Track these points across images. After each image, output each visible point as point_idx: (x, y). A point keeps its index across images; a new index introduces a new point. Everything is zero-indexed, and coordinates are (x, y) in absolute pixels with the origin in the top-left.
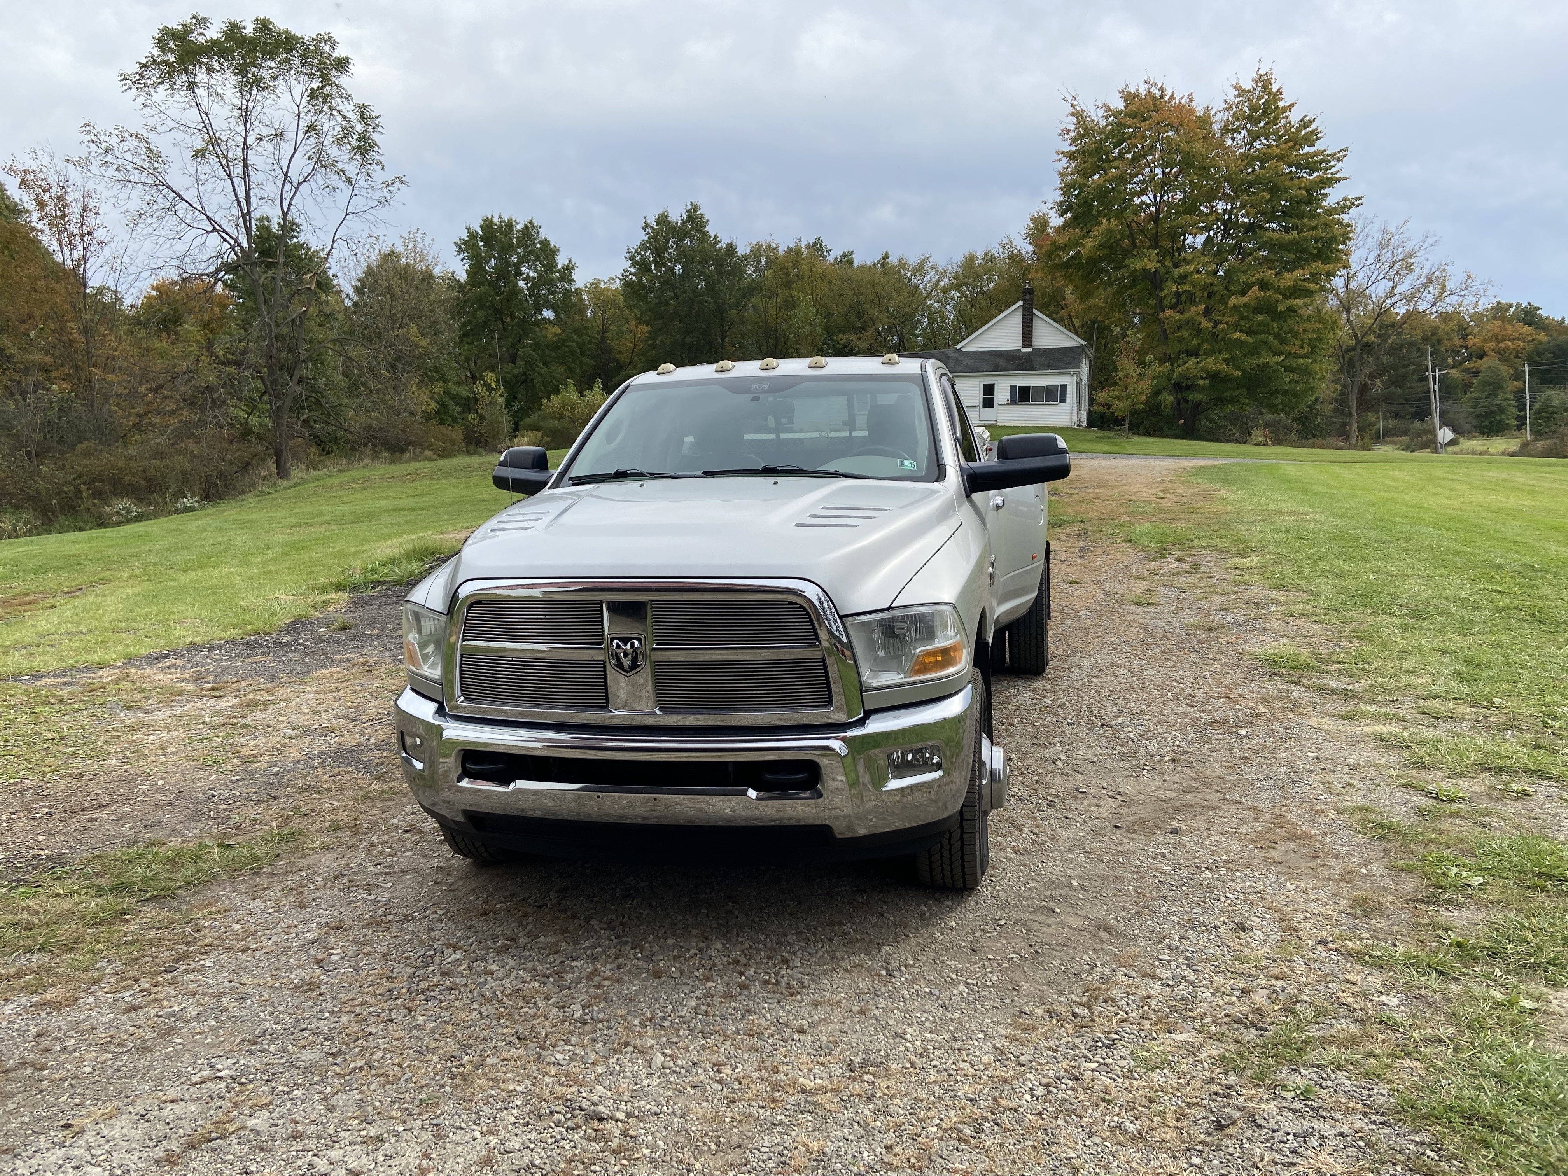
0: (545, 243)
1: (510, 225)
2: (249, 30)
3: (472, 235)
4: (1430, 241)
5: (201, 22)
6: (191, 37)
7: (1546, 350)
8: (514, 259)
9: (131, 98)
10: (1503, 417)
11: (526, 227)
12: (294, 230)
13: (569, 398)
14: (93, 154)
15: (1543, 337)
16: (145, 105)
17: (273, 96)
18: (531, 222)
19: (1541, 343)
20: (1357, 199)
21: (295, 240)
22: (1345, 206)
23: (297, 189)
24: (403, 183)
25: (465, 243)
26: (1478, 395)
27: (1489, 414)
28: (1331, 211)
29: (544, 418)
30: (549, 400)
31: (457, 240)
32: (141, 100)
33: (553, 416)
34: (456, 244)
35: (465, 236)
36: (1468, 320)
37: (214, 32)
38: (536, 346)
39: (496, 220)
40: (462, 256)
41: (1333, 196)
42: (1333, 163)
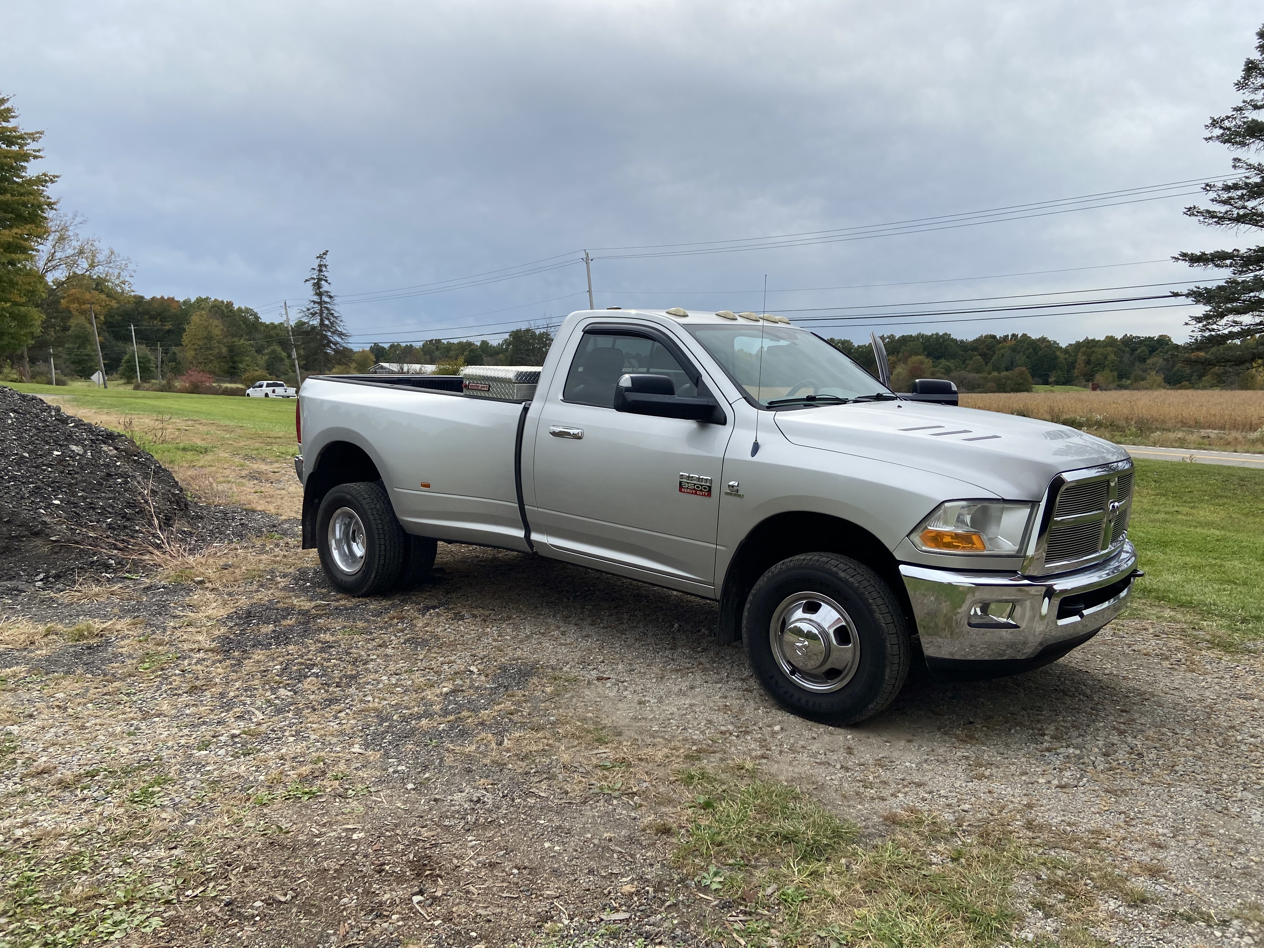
4: (79, 219)
7: (117, 314)
10: (93, 364)
15: (114, 304)
19: (112, 308)
20: (54, 177)
22: (42, 180)
26: (71, 346)
27: (79, 362)
28: (30, 182)
36: (52, 284)
41: (32, 170)
42: (29, 141)
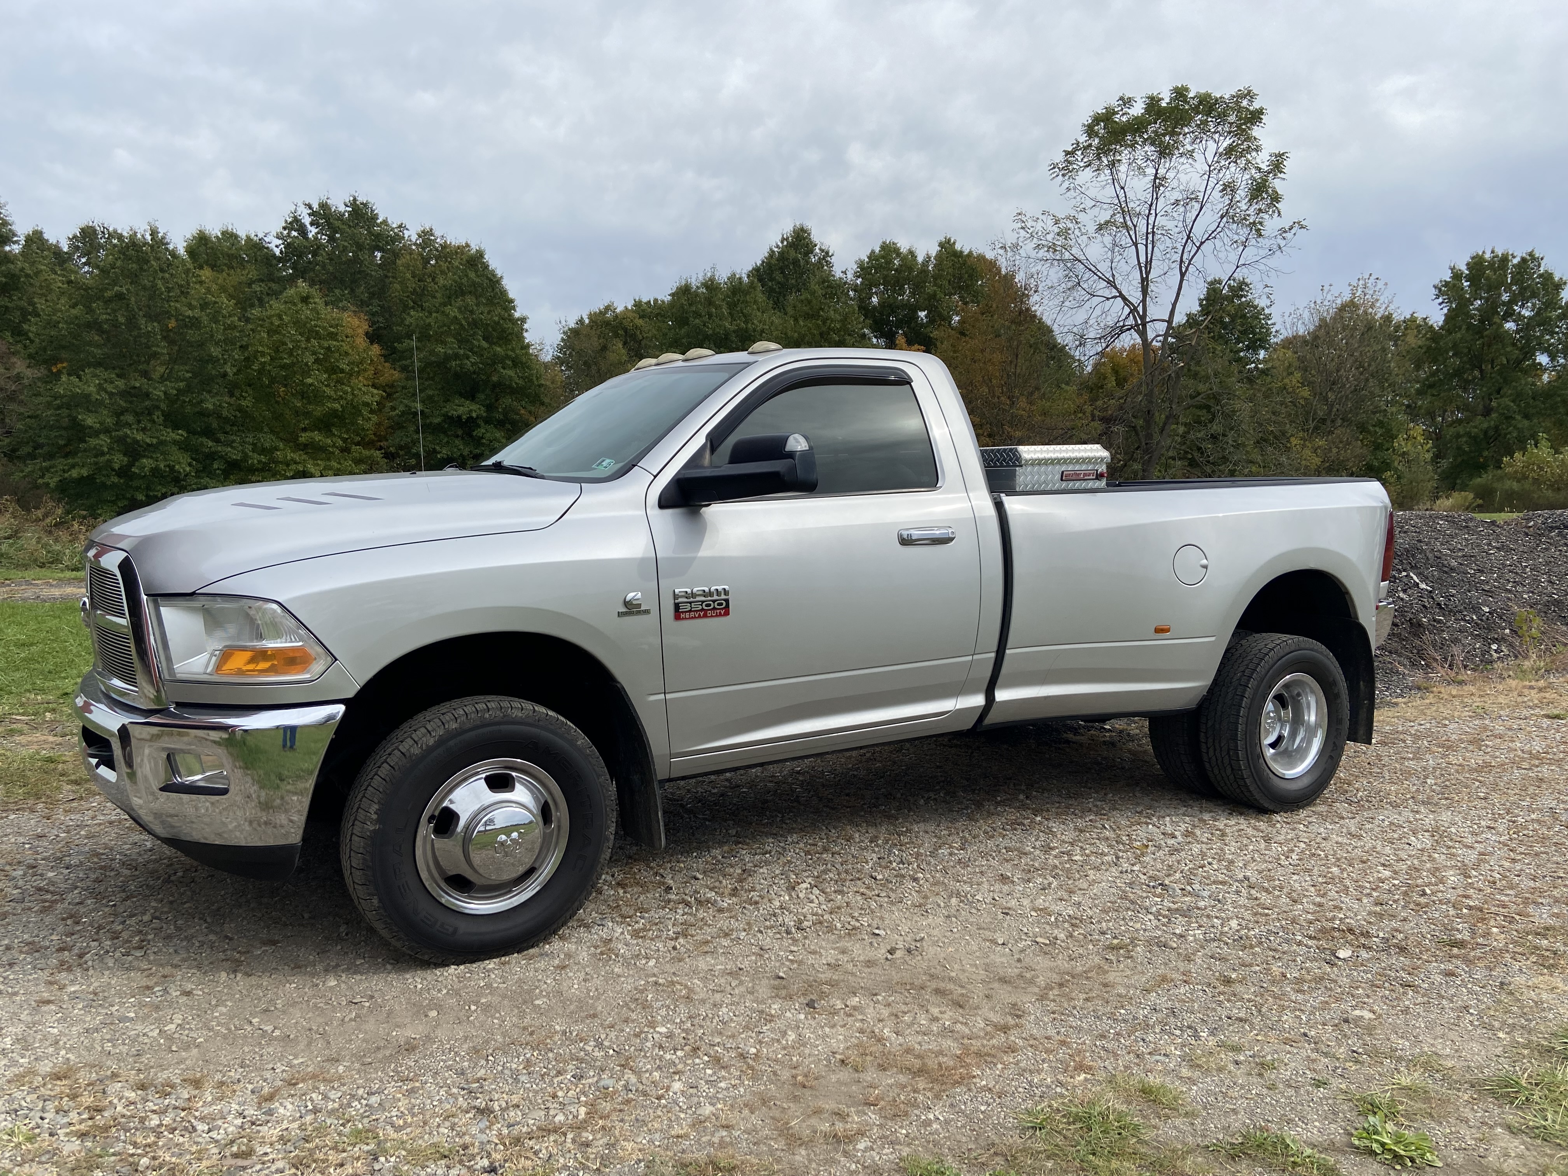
0: (1547, 277)
1: (1505, 259)
2: (1165, 101)
3: (1457, 276)
5: (1126, 102)
6: (1117, 118)
8: (1505, 297)
9: (1059, 184)
11: (1524, 260)
12: (1242, 290)
13: (1537, 456)
14: (1021, 239)
16: (1068, 189)
17: (1190, 161)
18: (1531, 254)
21: (1243, 299)
23: (1198, 248)
24: (1302, 227)
25: (1447, 284)
29: (1501, 479)
30: (1512, 458)
31: (1437, 282)
32: (1066, 184)
33: (1514, 477)
34: (1435, 287)
35: (1447, 276)
37: (1138, 109)
38: (1518, 397)
39: (1488, 256)
40: (1440, 300)
